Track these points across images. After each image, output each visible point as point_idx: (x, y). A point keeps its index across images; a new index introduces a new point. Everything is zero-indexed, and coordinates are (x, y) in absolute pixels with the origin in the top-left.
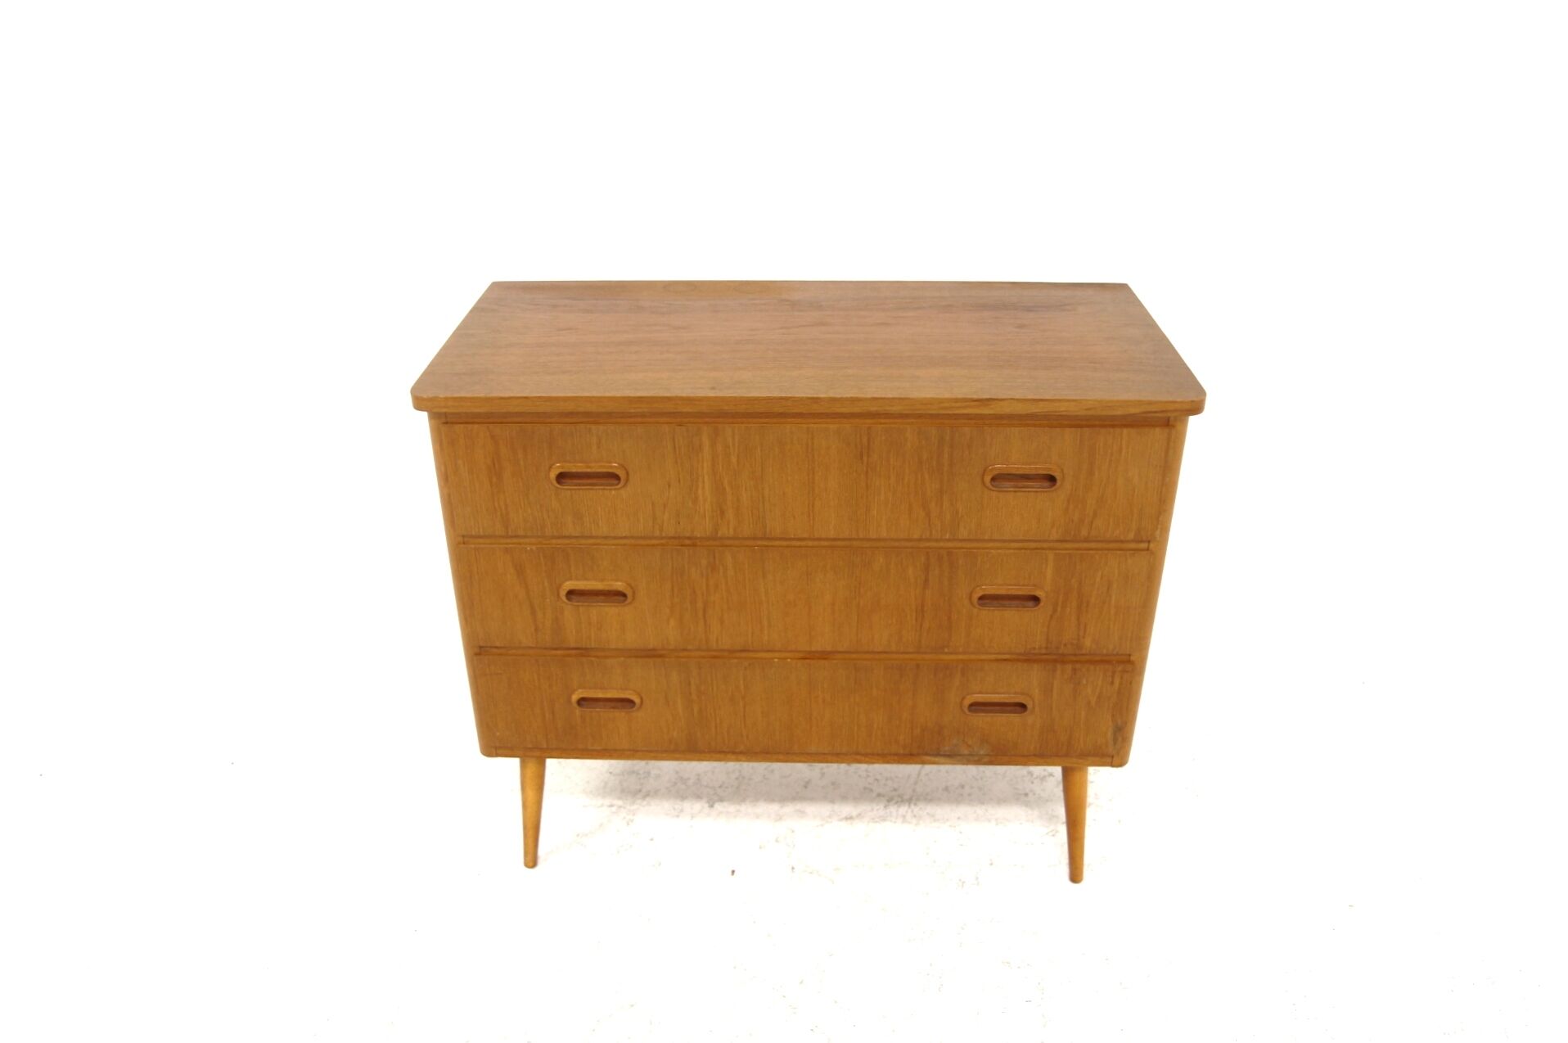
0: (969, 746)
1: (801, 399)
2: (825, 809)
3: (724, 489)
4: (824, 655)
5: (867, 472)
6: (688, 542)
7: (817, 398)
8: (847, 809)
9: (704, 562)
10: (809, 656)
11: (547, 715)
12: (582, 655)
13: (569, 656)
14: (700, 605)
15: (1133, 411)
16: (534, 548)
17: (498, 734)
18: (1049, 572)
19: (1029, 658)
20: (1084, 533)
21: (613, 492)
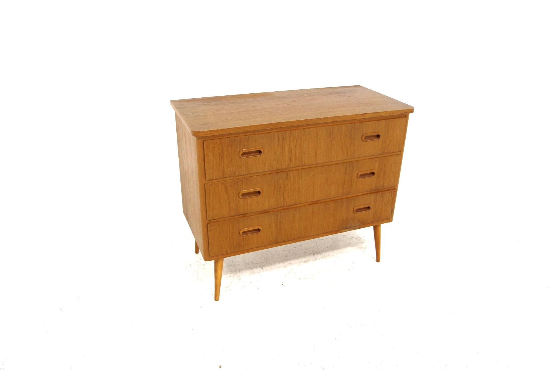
0: (355, 223)
1: (316, 119)
2: (297, 261)
3: (292, 151)
4: (316, 203)
5: (332, 140)
6: (279, 171)
7: (321, 118)
8: (303, 259)
9: (284, 177)
10: (313, 203)
11: (231, 241)
12: (244, 217)
13: (239, 217)
14: (282, 191)
15: (399, 113)
16: (232, 181)
17: (214, 251)
18: (377, 164)
19: (370, 193)
20: (386, 151)
21: (258, 157)
